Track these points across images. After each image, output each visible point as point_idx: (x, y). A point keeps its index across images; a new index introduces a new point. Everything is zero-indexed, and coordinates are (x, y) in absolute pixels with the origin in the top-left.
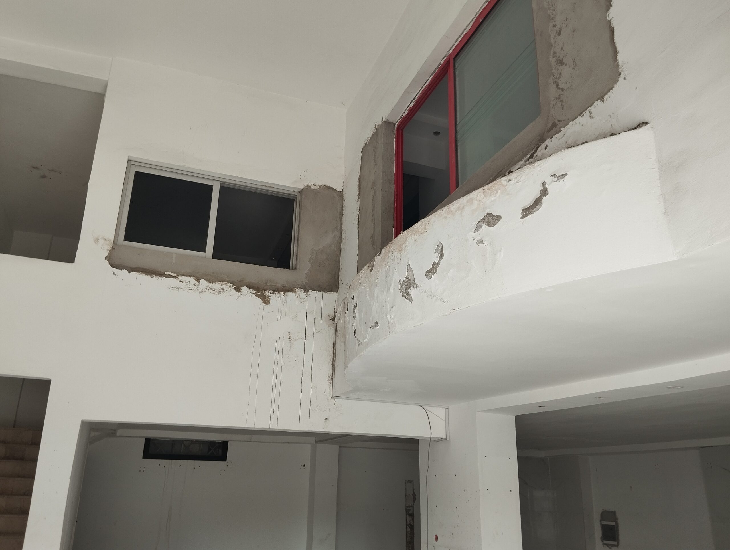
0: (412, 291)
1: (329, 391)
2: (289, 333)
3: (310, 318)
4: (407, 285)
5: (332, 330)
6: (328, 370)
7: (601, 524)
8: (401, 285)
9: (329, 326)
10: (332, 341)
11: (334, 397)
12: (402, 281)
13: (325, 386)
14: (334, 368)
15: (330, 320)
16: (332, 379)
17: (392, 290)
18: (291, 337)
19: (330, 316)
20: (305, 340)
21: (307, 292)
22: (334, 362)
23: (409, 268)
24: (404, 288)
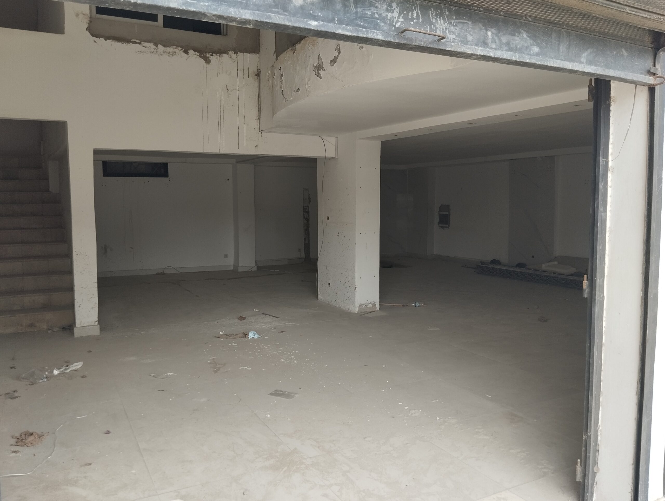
0: (321, 72)
1: (257, 127)
2: (226, 85)
3: (241, 74)
4: (318, 68)
5: (257, 83)
6: (255, 112)
7: (439, 214)
8: (315, 67)
9: (254, 80)
10: (257, 91)
11: (261, 131)
12: (315, 65)
13: (254, 123)
14: (259, 111)
15: (255, 75)
16: (259, 118)
17: (308, 70)
18: (228, 88)
19: (255, 73)
20: (238, 90)
21: (237, 54)
22: (259, 107)
23: (319, 57)
24: (316, 69)
